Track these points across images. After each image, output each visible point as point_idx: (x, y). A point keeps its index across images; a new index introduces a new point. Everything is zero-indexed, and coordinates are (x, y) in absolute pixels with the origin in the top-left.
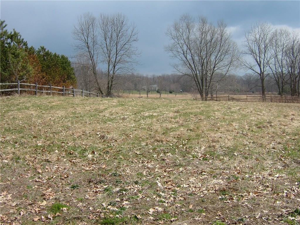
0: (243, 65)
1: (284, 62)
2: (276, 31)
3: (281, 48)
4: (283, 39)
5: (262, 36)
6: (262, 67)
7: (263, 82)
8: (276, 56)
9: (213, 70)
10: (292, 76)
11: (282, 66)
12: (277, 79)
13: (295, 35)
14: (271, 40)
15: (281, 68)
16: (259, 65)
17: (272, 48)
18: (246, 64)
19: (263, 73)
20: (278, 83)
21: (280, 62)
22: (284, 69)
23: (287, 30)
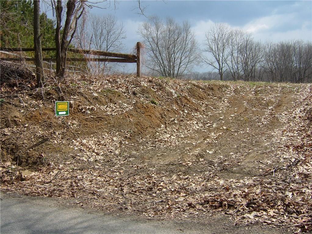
0: (203, 61)
1: (239, 59)
2: (231, 33)
3: (236, 47)
4: (238, 39)
5: (220, 36)
6: (221, 64)
7: (222, 76)
8: (232, 54)
10: (246, 72)
11: (237, 63)
12: (233, 74)
13: (248, 35)
14: (227, 40)
15: (237, 65)
16: (217, 60)
17: (228, 47)
18: (206, 61)
20: (235, 77)
21: (236, 59)
22: (239, 66)
23: (241, 30)
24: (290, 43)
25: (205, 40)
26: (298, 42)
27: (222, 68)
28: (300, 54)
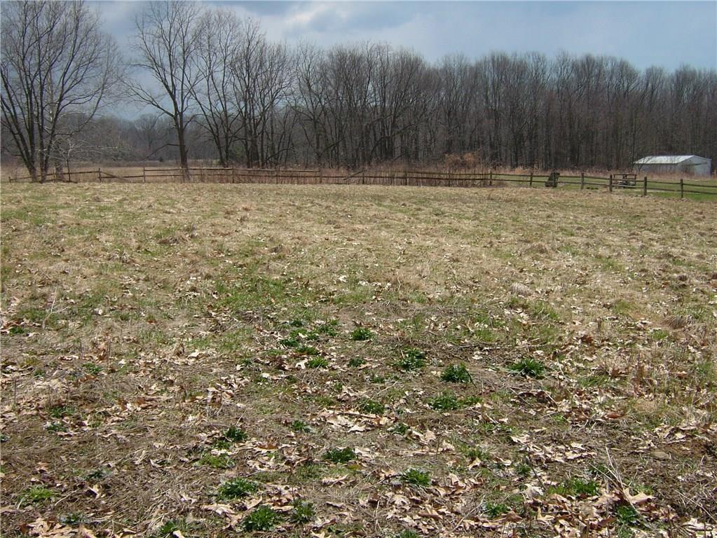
1: (229, 88)
2: (208, 15)
3: (220, 55)
4: (224, 35)
5: (177, 25)
6: (178, 100)
8: (211, 73)
9: (59, 104)
10: (247, 121)
11: (224, 99)
12: (215, 129)
13: (251, 27)
14: (197, 36)
15: (225, 103)
16: (171, 93)
17: (199, 54)
18: (140, 92)
19: (181, 114)
20: (218, 136)
21: (220, 88)
22: (229, 105)
23: (233, 13)
24: (360, 50)
25: (136, 37)
26: (379, 48)
27: (182, 112)
28: (383, 77)
